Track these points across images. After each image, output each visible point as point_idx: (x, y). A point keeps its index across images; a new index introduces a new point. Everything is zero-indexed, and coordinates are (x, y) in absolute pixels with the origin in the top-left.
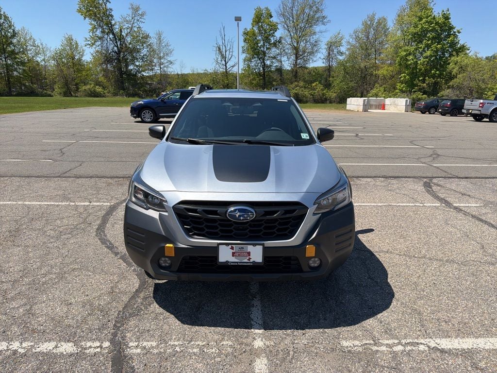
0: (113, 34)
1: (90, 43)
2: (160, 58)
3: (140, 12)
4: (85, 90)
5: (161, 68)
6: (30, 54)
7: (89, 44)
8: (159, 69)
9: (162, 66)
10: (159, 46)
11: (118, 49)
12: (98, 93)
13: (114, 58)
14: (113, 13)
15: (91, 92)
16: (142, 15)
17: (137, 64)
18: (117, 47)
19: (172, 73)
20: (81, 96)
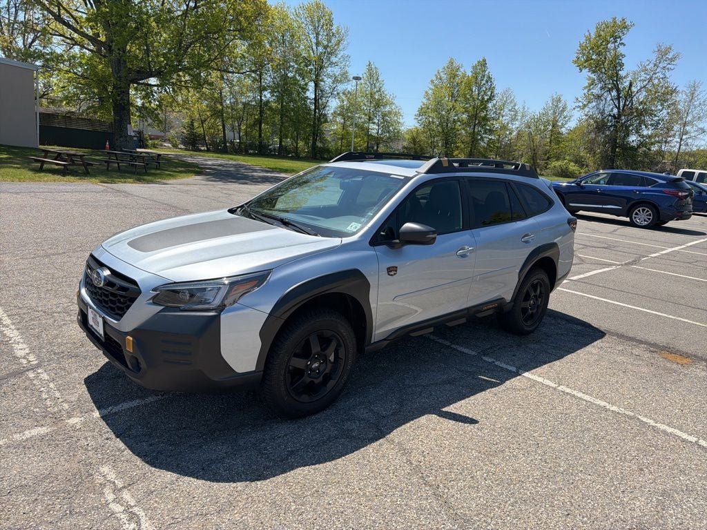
0: (618, 91)
1: (581, 104)
2: (685, 125)
3: (669, 56)
4: (555, 167)
5: (681, 139)
6: (504, 120)
7: (579, 106)
8: (679, 140)
9: (684, 137)
10: (689, 106)
11: (619, 112)
12: (571, 173)
13: (609, 124)
14: (624, 61)
15: (562, 170)
16: (672, 60)
17: (645, 133)
18: (619, 108)
19: (702, 148)
20: (548, 175)
